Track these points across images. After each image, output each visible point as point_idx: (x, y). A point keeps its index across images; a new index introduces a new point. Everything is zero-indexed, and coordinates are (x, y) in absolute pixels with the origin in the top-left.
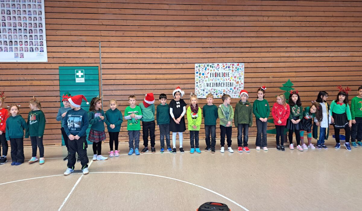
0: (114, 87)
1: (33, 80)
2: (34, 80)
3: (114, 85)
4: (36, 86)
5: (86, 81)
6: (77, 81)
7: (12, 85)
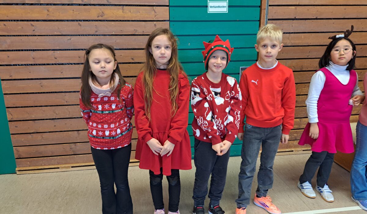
0: (293, 25)
1: (104, 5)
2: (106, 5)
3: (294, 21)
4: (113, 23)
5: (231, 8)
6: (211, 10)
7: (53, 19)
